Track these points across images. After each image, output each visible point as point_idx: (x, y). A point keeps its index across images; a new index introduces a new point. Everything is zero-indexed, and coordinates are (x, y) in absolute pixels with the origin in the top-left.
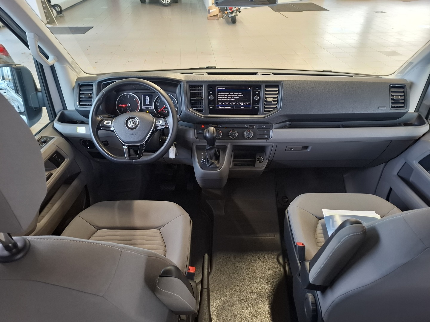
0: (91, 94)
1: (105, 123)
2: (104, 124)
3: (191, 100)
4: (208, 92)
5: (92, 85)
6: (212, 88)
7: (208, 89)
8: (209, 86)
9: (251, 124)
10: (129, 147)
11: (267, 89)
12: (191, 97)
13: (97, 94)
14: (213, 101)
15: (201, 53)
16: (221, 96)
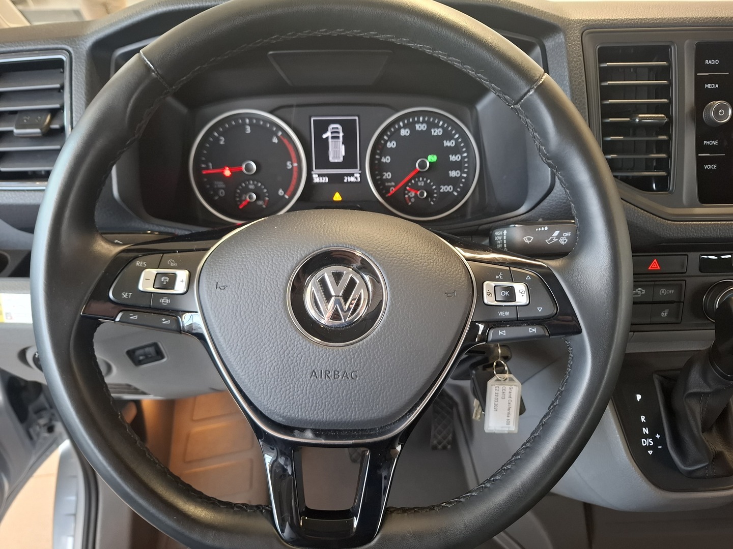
0: (56, 113)
1: (147, 282)
2: (141, 287)
6: (716, 62)
7: (699, 66)
8: (703, 51)
13: (92, 93)
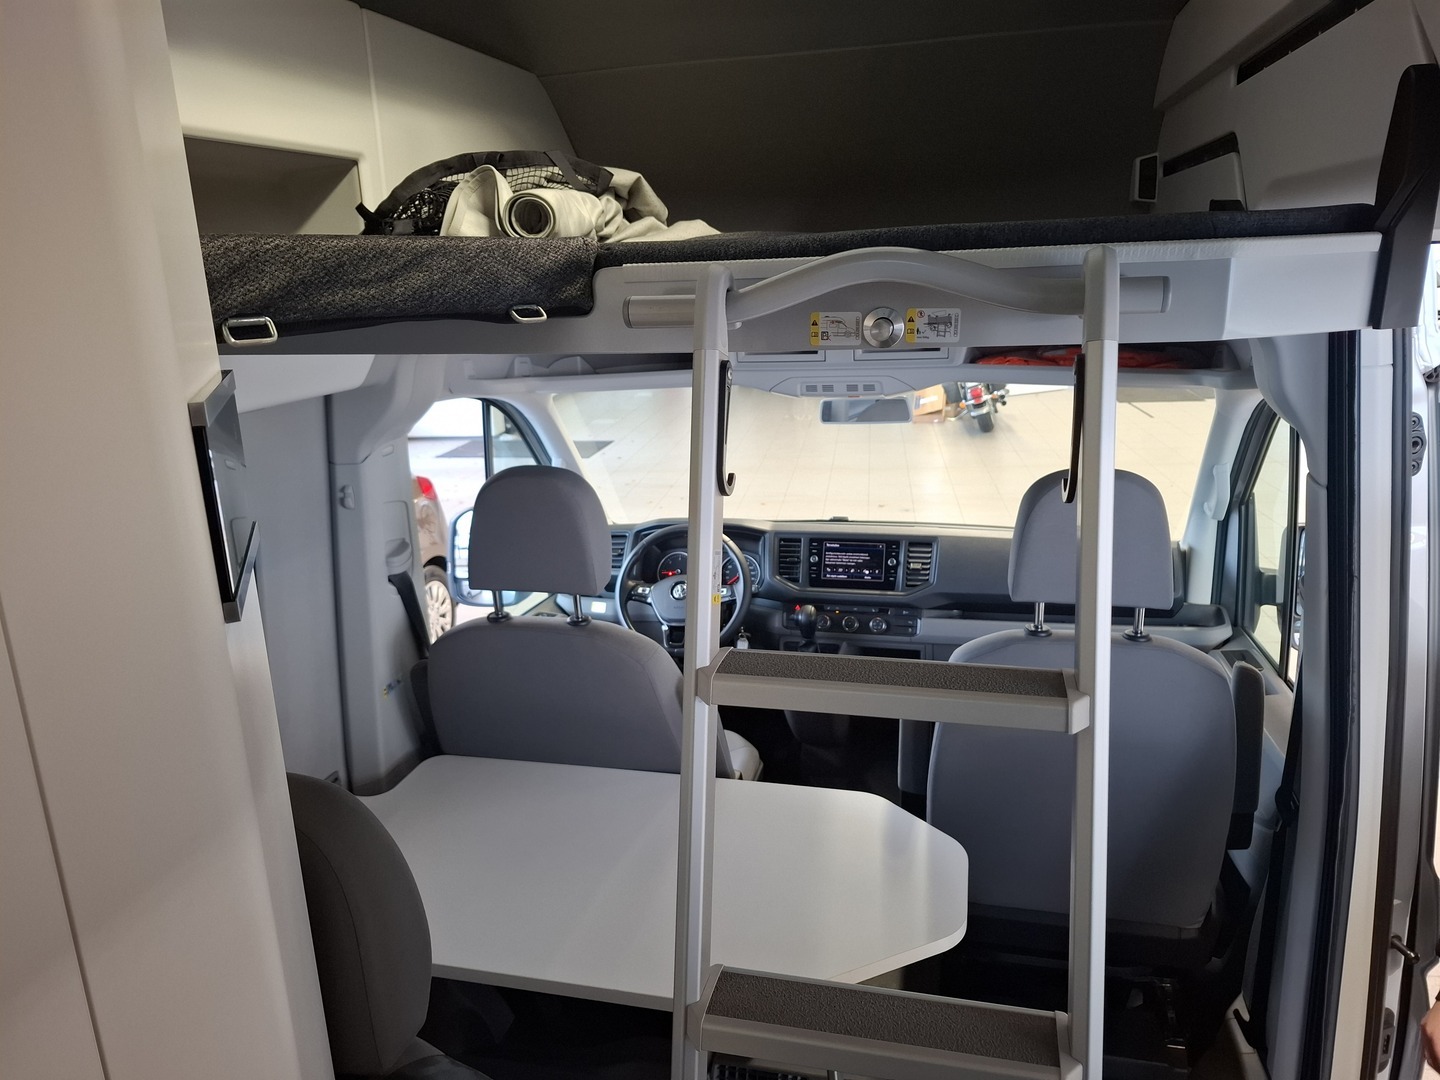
0: (622, 549)
1: (640, 590)
2: (639, 592)
3: (780, 562)
4: (810, 550)
5: (625, 536)
6: (816, 544)
7: (810, 545)
8: (812, 540)
9: (883, 608)
10: (670, 628)
11: (911, 549)
12: (781, 557)
13: (633, 549)
14: (818, 564)
15: (881, 506)
16: (831, 558)
